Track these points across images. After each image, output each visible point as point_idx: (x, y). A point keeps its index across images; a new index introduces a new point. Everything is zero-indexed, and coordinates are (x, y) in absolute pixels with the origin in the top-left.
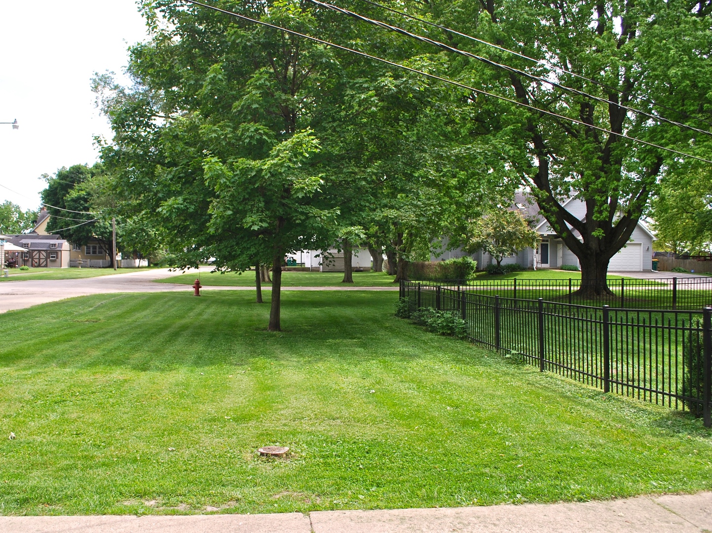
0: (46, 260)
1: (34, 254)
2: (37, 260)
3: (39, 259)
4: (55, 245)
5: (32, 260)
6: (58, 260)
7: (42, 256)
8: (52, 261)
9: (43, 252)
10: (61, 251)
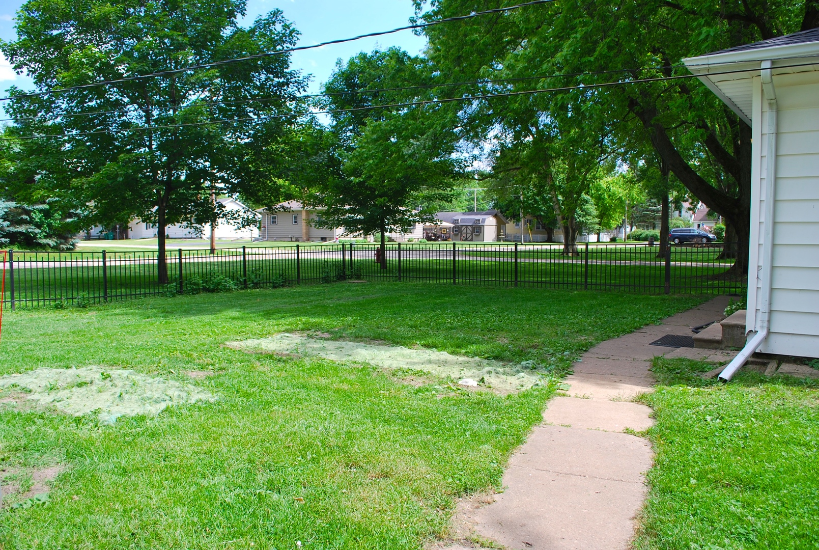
0: (472, 235)
1: (462, 229)
2: (464, 235)
3: (467, 233)
4: (479, 220)
5: (461, 234)
6: (481, 235)
7: (468, 231)
8: (475, 235)
9: (469, 227)
10: (484, 226)
